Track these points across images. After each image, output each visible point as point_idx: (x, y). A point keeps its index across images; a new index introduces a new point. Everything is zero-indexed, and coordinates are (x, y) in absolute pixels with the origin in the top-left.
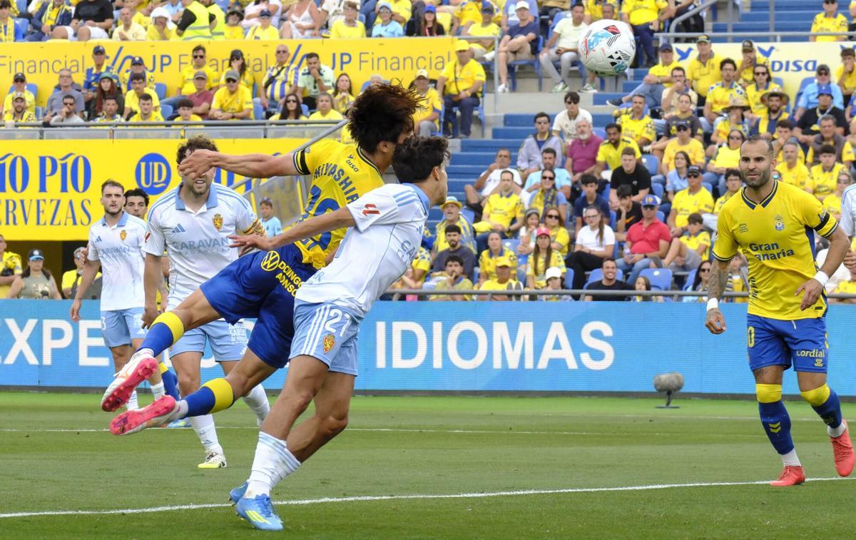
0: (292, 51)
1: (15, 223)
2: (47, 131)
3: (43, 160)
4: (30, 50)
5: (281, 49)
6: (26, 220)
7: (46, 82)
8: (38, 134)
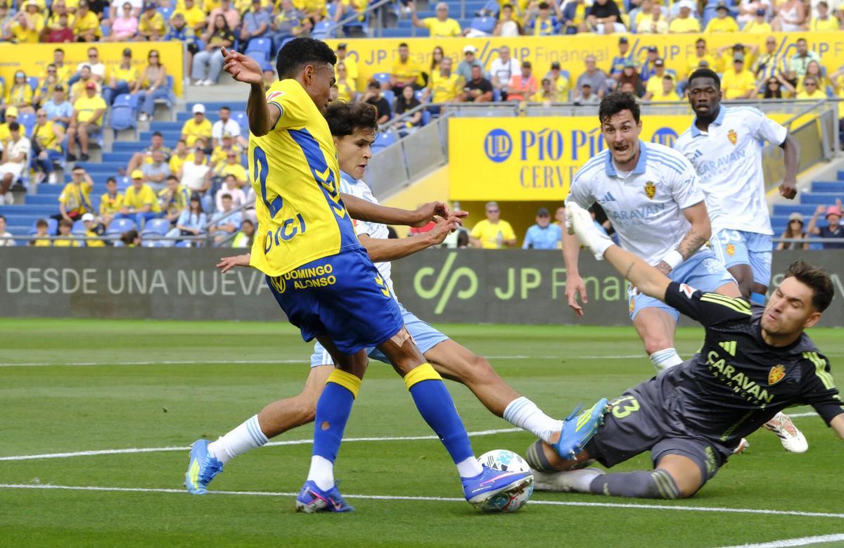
0: (779, 42)
1: (552, 185)
2: (577, 108)
3: (574, 133)
4: (564, 41)
5: (771, 40)
6: (561, 183)
7: (576, 68)
8: (570, 112)
